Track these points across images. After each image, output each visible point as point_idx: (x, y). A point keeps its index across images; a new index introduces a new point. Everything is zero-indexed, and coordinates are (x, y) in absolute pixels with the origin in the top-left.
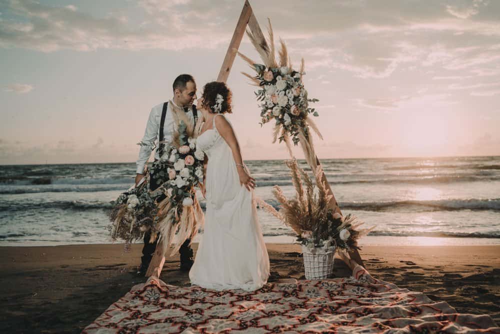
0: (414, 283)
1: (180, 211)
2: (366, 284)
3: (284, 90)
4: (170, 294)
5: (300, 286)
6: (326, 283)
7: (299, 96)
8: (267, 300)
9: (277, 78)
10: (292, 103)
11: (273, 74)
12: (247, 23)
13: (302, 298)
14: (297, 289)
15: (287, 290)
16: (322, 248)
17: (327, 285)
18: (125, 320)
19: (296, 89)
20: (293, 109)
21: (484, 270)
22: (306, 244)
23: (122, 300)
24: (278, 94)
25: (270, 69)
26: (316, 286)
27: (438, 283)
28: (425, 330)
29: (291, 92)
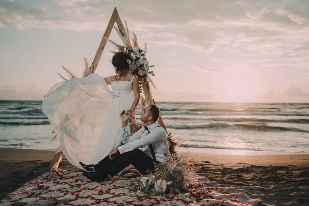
0: (205, 173)
3: (135, 61)
4: (63, 177)
7: (143, 64)
10: (139, 68)
11: (129, 51)
12: (116, 21)
18: (34, 190)
19: (142, 60)
20: (139, 72)
21: (246, 166)
25: (127, 48)
27: (218, 172)
28: (199, 195)
29: (139, 62)
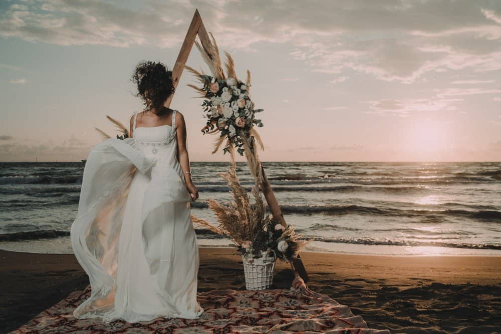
2: (299, 296)
3: (229, 102)
6: (261, 294)
7: (244, 108)
9: (223, 90)
10: (237, 115)
11: (220, 84)
12: (197, 33)
16: (260, 259)
18: (49, 327)
19: (241, 101)
20: (238, 120)
21: (425, 284)
22: (245, 254)
23: (55, 307)
24: (224, 106)
25: (216, 80)
26: (251, 297)
29: (236, 104)
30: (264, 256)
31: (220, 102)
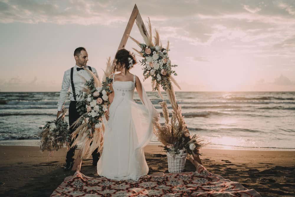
0: (232, 175)
1: (93, 131)
2: (205, 176)
3: (157, 60)
4: (88, 183)
5: (167, 178)
6: (181, 176)
7: (166, 64)
8: (149, 187)
9: (153, 53)
10: (162, 68)
11: (151, 50)
12: (136, 18)
13: (168, 186)
14: (165, 179)
15: (159, 180)
16: (179, 154)
17: (182, 177)
19: (164, 60)
20: (162, 71)
21: (271, 167)
22: (170, 152)
23: (60, 187)
24: (154, 62)
25: (149, 47)
26: (176, 177)
27: (246, 175)
29: (161, 61)
30: (181, 153)
31: (152, 60)
